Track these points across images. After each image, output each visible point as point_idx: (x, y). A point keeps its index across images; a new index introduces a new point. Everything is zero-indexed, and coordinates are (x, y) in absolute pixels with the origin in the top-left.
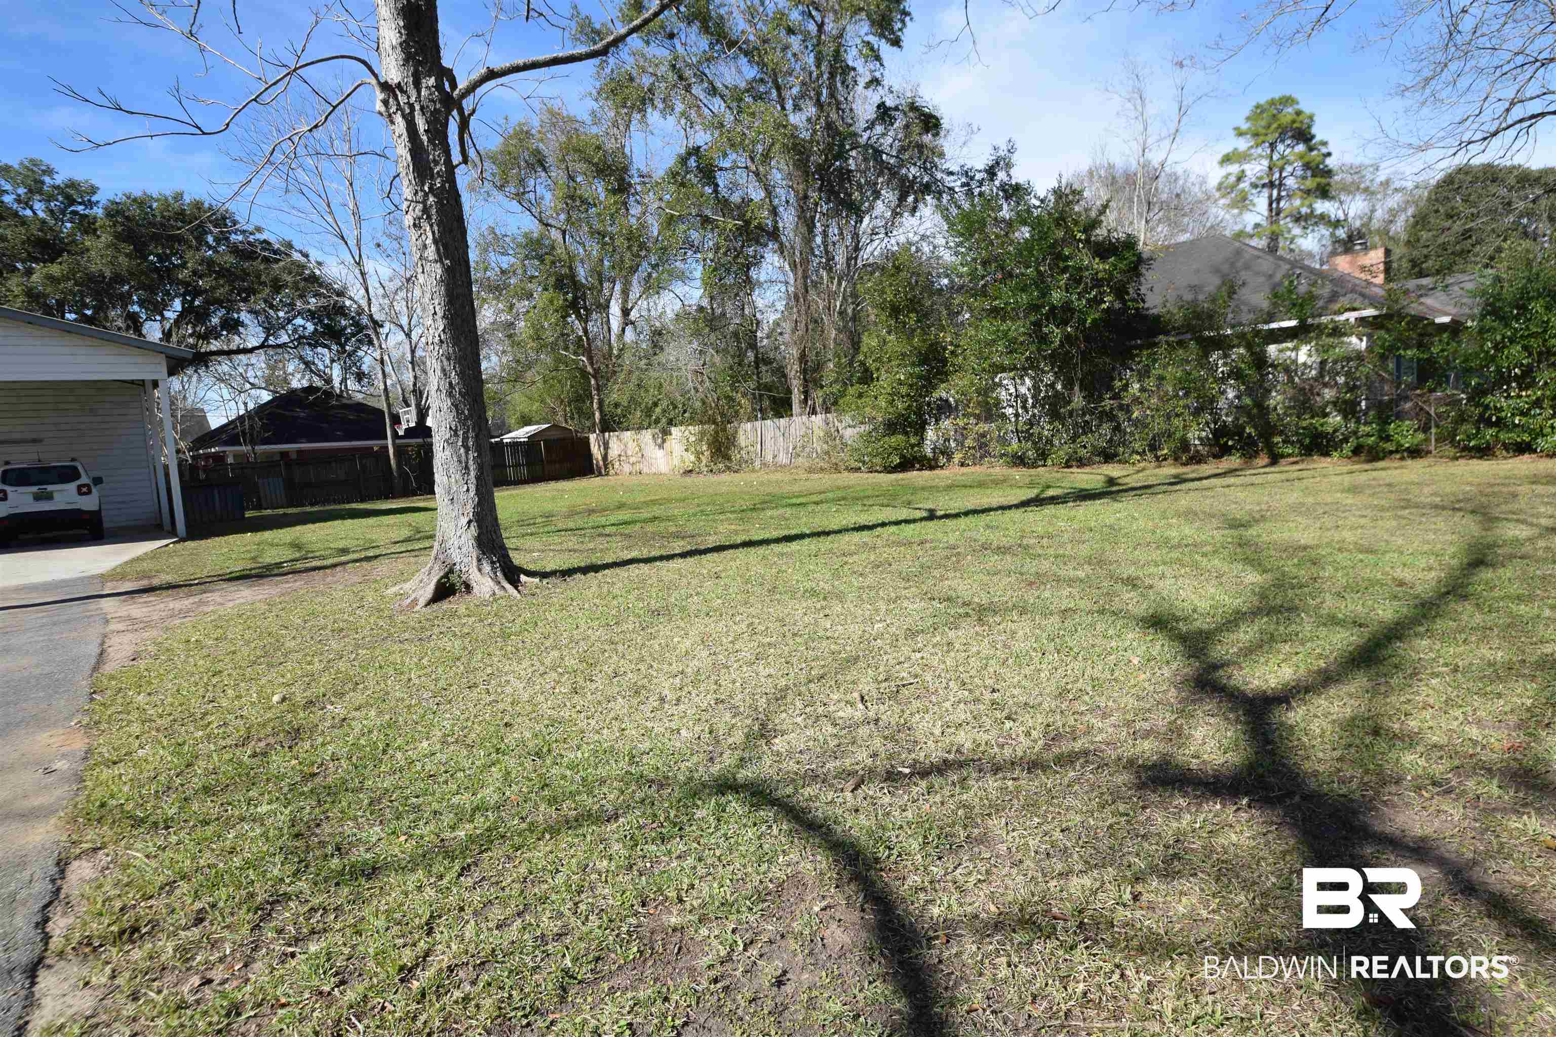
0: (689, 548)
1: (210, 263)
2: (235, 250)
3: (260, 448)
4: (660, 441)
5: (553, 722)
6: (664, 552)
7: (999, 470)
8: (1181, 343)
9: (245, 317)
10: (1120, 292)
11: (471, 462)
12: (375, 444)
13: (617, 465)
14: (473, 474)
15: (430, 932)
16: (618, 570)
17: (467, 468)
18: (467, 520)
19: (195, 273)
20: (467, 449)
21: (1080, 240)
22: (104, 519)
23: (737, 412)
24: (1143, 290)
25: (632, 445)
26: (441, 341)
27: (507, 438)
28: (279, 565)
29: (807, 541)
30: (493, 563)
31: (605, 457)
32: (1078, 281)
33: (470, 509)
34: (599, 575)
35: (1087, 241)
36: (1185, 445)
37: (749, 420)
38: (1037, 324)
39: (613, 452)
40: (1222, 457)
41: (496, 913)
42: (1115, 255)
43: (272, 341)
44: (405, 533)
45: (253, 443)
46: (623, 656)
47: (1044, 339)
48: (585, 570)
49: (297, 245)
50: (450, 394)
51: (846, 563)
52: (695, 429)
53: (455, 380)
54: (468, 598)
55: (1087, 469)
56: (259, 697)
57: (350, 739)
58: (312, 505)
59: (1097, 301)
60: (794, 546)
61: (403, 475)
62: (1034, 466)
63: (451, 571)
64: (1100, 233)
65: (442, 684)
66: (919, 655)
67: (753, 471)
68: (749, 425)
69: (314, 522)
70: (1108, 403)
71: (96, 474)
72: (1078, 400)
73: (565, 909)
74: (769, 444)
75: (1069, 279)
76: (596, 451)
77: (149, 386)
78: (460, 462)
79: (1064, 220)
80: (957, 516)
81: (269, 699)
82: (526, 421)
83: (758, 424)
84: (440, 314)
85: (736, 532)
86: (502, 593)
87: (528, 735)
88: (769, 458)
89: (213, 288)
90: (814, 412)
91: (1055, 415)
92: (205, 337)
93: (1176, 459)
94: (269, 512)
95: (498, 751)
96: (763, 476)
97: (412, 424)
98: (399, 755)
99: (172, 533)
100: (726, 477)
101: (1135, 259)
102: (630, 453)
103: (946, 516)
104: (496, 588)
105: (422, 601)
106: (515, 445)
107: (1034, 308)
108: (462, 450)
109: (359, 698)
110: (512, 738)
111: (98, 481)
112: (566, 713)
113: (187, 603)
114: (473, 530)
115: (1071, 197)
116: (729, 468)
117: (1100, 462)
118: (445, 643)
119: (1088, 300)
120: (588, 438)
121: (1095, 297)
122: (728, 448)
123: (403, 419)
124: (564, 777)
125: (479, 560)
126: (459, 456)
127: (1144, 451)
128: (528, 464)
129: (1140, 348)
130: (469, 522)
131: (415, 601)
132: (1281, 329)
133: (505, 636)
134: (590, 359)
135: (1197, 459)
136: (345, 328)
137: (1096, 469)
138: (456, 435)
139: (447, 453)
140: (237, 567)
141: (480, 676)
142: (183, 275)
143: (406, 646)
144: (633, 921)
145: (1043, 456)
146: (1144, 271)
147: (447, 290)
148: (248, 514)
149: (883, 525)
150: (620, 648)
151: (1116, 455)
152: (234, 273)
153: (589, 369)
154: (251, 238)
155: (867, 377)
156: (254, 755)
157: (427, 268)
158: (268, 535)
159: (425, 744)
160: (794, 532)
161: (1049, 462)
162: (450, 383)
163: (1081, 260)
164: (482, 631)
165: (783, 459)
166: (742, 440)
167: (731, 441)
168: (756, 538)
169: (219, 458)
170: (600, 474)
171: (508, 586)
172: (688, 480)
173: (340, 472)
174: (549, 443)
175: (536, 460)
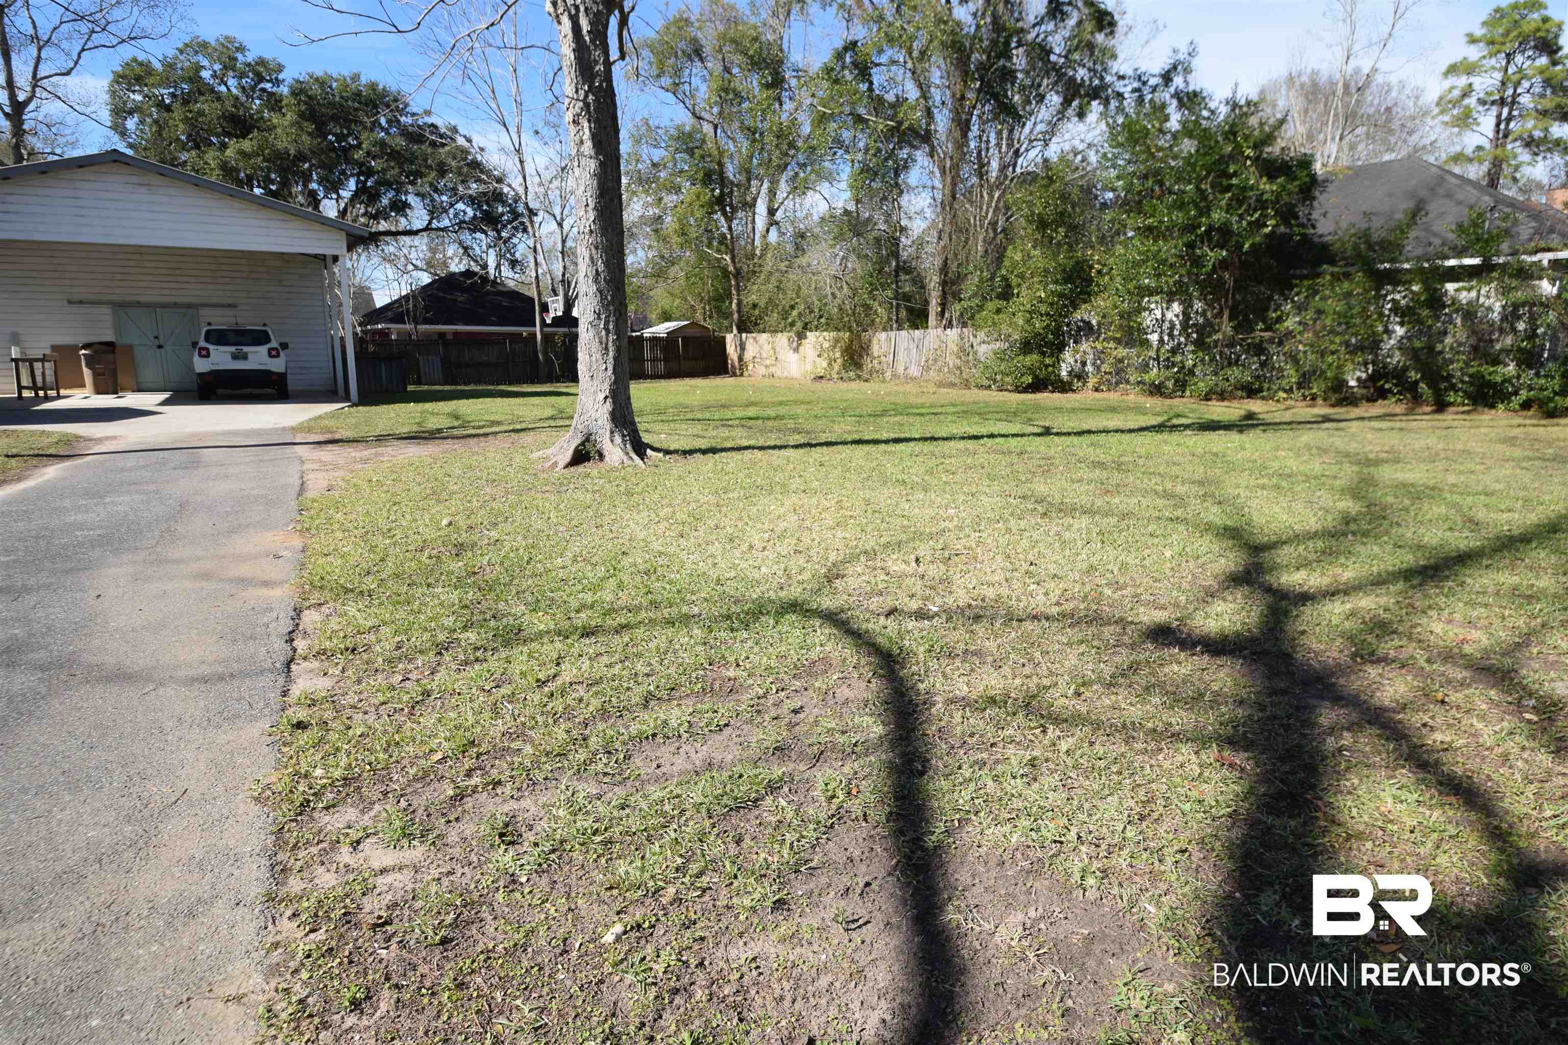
0: (802, 441)
1: (382, 144)
2: (405, 132)
3: (422, 328)
4: (795, 344)
5: (661, 554)
6: (778, 443)
7: (1134, 397)
8: (1347, 275)
9: (412, 199)
10: (1287, 215)
11: (610, 344)
12: (525, 331)
13: (750, 367)
14: (611, 354)
15: (558, 664)
16: (734, 454)
17: (606, 349)
18: (603, 396)
19: (368, 153)
20: (608, 331)
21: (1248, 157)
22: (289, 382)
23: (873, 321)
24: (1315, 215)
25: (767, 347)
26: (591, 231)
27: (647, 333)
28: (439, 431)
29: (912, 444)
30: (624, 436)
31: (740, 359)
32: (1240, 203)
33: (606, 387)
34: (717, 456)
35: (1257, 159)
36: (1339, 385)
37: (884, 329)
38: (1190, 246)
39: (748, 355)
40: (1375, 401)
41: (605, 660)
42: (1287, 175)
43: (435, 224)
44: (549, 412)
45: (417, 323)
46: (726, 516)
47: (1197, 262)
48: (704, 452)
49: (462, 130)
50: (596, 281)
51: (942, 463)
52: (830, 335)
53: (601, 267)
54: (601, 465)
55: (1226, 403)
56: (430, 520)
57: (503, 553)
58: (466, 384)
59: (1260, 224)
60: (901, 447)
61: (548, 360)
62: (1170, 396)
63: (587, 440)
64: (1273, 150)
65: (574, 522)
66: (977, 534)
67: (884, 381)
68: (883, 335)
69: (468, 398)
70: (1260, 333)
71: (284, 340)
72: (1227, 328)
73: (653, 662)
74: (901, 356)
75: (1230, 199)
76: (731, 350)
77: (329, 261)
78: (601, 343)
79: (1235, 134)
80: (1069, 434)
81: (438, 522)
82: (666, 317)
83: (892, 334)
84: (592, 205)
85: (849, 432)
86: (630, 462)
87: (640, 561)
88: (900, 369)
89: (384, 171)
90: (950, 325)
91: (1200, 344)
92: (375, 217)
93: (1325, 400)
94: (426, 387)
95: (615, 569)
96: (892, 387)
97: (560, 313)
98: (539, 565)
99: (347, 398)
100: (856, 385)
101: (1307, 179)
102: (764, 355)
103: (1057, 434)
104: (625, 458)
105: (562, 464)
106: (655, 340)
107: (1191, 227)
108: (604, 333)
109: (509, 527)
110: (626, 562)
111: (284, 346)
112: (672, 550)
113: (368, 453)
114: (609, 406)
115: (1245, 109)
116: (859, 377)
117: (1242, 398)
118: (579, 495)
119: (1250, 223)
120: (724, 338)
121: (1258, 220)
122: (861, 356)
123: (552, 307)
124: (665, 589)
125: (612, 432)
126: (600, 338)
127: (1291, 389)
128: (666, 360)
129: (1302, 278)
130: (606, 398)
131: (555, 464)
132: (1462, 267)
133: (629, 494)
134: (733, 259)
135: (1349, 400)
136: (503, 214)
137: (1235, 404)
138: (599, 318)
139: (591, 334)
140: (404, 430)
141: (607, 520)
142: (358, 155)
143: (547, 495)
144: (702, 672)
145: (1181, 385)
146: (1317, 194)
147: (599, 184)
148: (410, 388)
149: (992, 436)
150: (724, 509)
151: (1261, 390)
152: (403, 156)
153: (731, 268)
154: (420, 122)
155: (1006, 294)
156: (430, 557)
157: (583, 163)
158: (429, 406)
159: (560, 560)
160: (903, 436)
161: (1188, 393)
162: (597, 271)
163: (1247, 179)
164: (610, 489)
165: (914, 371)
166: (875, 350)
167: (865, 349)
168: (867, 437)
169: (384, 334)
170: (734, 375)
171: (635, 457)
172: (818, 385)
173: (492, 354)
174: (686, 340)
175: (674, 356)
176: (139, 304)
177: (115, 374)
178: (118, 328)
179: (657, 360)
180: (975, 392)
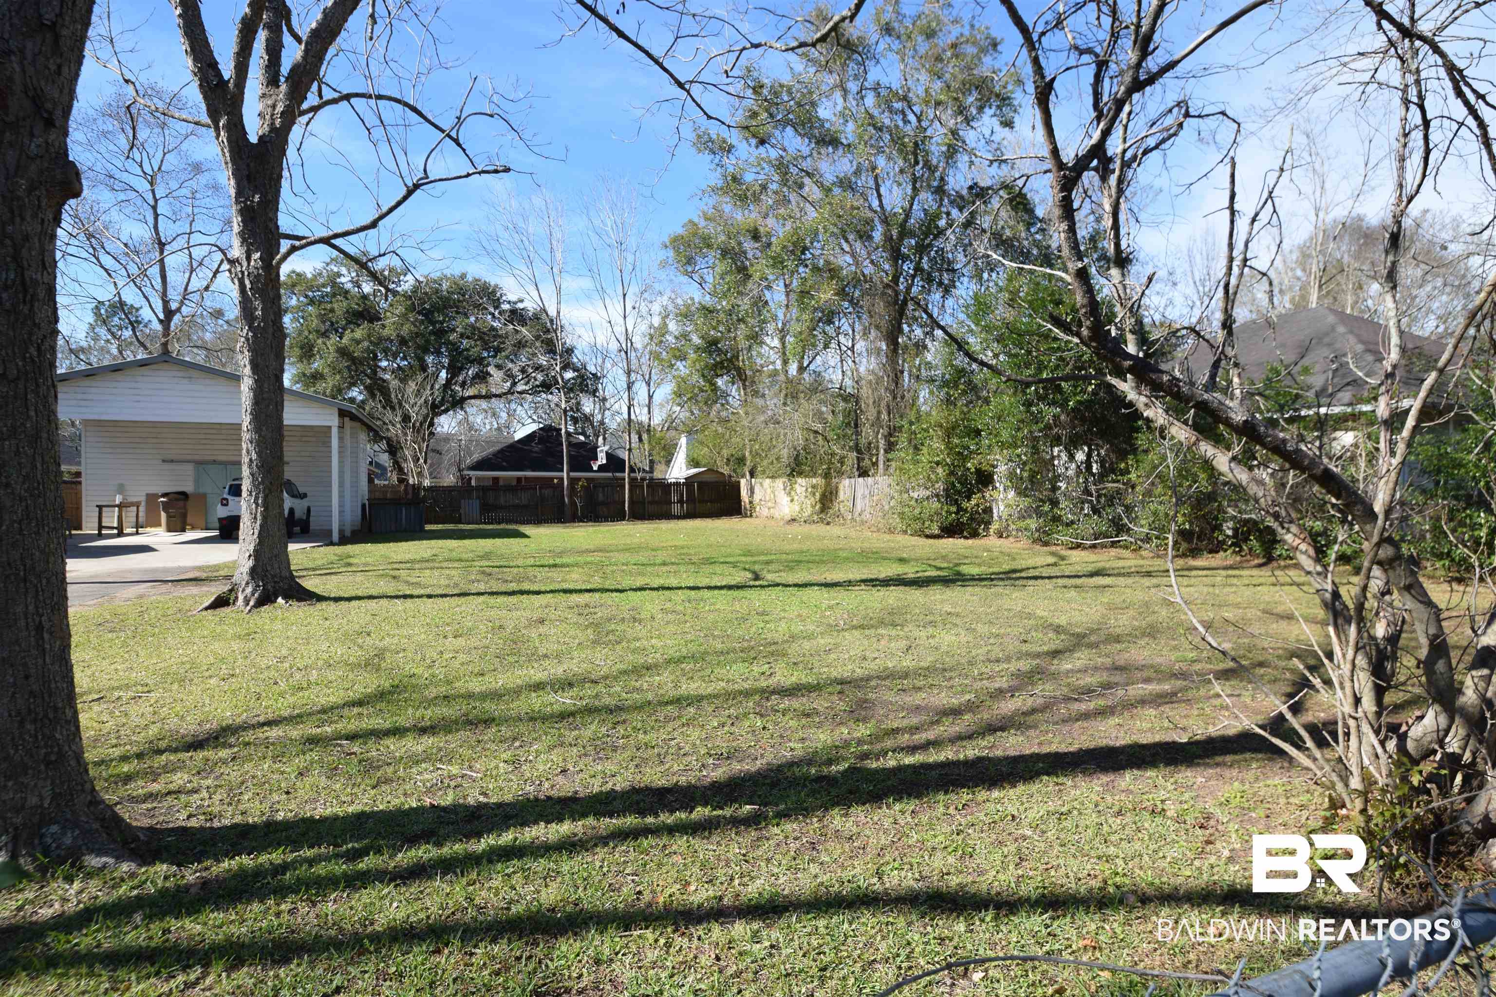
4: (788, 489)
13: (757, 509)
18: (250, 554)
23: (843, 469)
25: (769, 492)
27: (672, 478)
30: (257, 586)
31: (751, 502)
37: (849, 477)
52: (812, 481)
54: (228, 609)
58: (499, 523)
61: (573, 503)
63: (233, 589)
67: (843, 524)
68: (848, 482)
70: (1109, 484)
74: (858, 500)
76: (744, 493)
83: (854, 481)
88: (857, 513)
97: (604, 461)
102: (767, 498)
104: (243, 604)
105: (201, 608)
106: (674, 484)
120: (740, 483)
122: (831, 501)
123: (600, 456)
125: (247, 583)
128: (686, 502)
134: (747, 412)
142: (453, 337)
148: (428, 527)
153: (745, 421)
154: (514, 307)
165: (867, 515)
167: (834, 494)
170: (746, 516)
171: (252, 604)
173: (524, 498)
174: (701, 485)
175: (691, 499)
176: (214, 462)
177: (184, 516)
178: (197, 481)
179: (681, 501)
180: (887, 537)
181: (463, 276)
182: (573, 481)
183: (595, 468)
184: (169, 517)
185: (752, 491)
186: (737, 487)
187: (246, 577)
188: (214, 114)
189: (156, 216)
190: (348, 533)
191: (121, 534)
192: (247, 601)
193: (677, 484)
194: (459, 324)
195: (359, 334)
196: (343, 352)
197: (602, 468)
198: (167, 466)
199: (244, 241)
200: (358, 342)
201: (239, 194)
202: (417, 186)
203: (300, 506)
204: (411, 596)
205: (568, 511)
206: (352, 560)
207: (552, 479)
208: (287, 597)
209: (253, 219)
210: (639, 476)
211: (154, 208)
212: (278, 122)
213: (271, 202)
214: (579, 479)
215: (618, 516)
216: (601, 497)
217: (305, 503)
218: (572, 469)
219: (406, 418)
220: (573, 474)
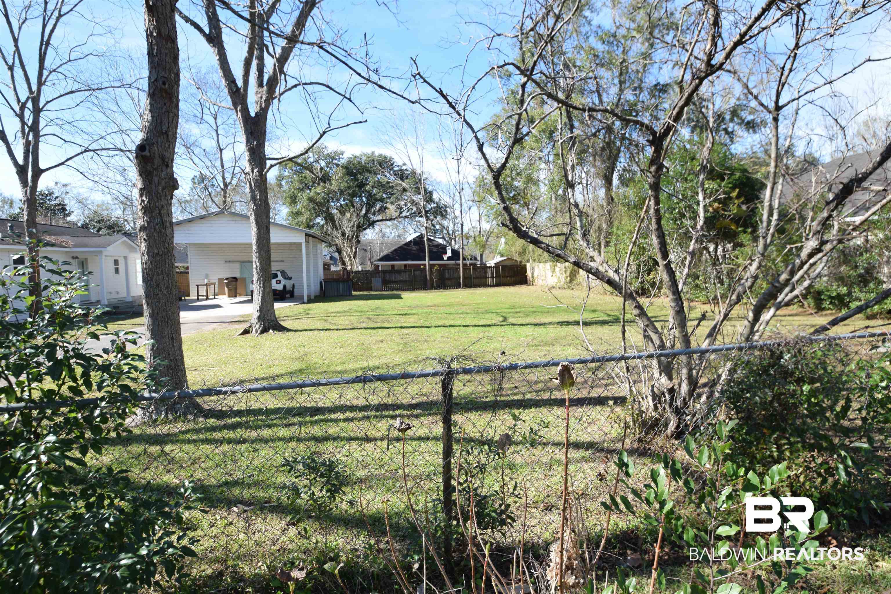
4: (553, 269)
13: (536, 281)
25: (542, 271)
27: (488, 264)
31: (532, 276)
58: (392, 291)
61: (431, 279)
76: (529, 271)
97: (450, 255)
102: (541, 274)
116: (571, 287)
120: (527, 265)
122: (574, 278)
123: (448, 251)
128: (496, 277)
142: (368, 188)
148: (354, 293)
170: (530, 285)
173: (405, 277)
174: (504, 267)
175: (498, 276)
176: (249, 262)
177: (236, 289)
178: (241, 272)
179: (493, 277)
180: (602, 297)
181: (373, 153)
182: (432, 266)
183: (445, 259)
184: (229, 290)
185: (533, 269)
186: (524, 268)
187: (257, 321)
188: (235, 105)
189: (218, 135)
190: (312, 297)
191: (207, 299)
192: (257, 332)
193: (490, 267)
194: (372, 180)
195: (319, 190)
196: (311, 200)
197: (449, 259)
198: (228, 264)
199: (250, 163)
200: (318, 194)
201: (247, 142)
202: (324, 133)
203: (289, 284)
204: (329, 330)
205: (429, 284)
206: (310, 312)
207: (421, 265)
208: (274, 330)
209: (254, 153)
210: (468, 262)
211: (217, 131)
212: (263, 105)
213: (261, 145)
214: (434, 265)
215: (457, 286)
216: (447, 276)
217: (292, 282)
218: (431, 259)
219: (343, 234)
220: (432, 262)
